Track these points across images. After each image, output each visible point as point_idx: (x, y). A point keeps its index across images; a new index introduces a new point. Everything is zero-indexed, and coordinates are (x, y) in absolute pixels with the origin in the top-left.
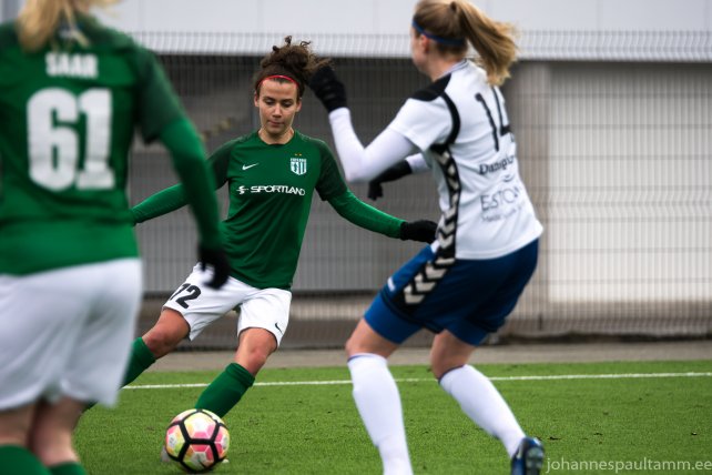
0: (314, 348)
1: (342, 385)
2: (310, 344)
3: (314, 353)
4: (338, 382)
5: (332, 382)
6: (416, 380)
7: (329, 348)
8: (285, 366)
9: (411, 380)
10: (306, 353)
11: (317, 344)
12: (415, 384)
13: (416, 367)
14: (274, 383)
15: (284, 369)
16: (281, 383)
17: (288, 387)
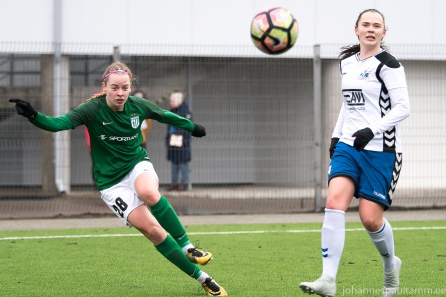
0: (221, 214)
1: (236, 234)
2: (219, 212)
3: (220, 217)
4: (235, 232)
5: (231, 233)
6: (277, 231)
7: (229, 214)
8: (205, 224)
9: (273, 231)
10: (216, 216)
11: (223, 212)
12: (276, 234)
13: (277, 224)
14: (200, 233)
15: (205, 225)
16: (203, 233)
17: (208, 235)
